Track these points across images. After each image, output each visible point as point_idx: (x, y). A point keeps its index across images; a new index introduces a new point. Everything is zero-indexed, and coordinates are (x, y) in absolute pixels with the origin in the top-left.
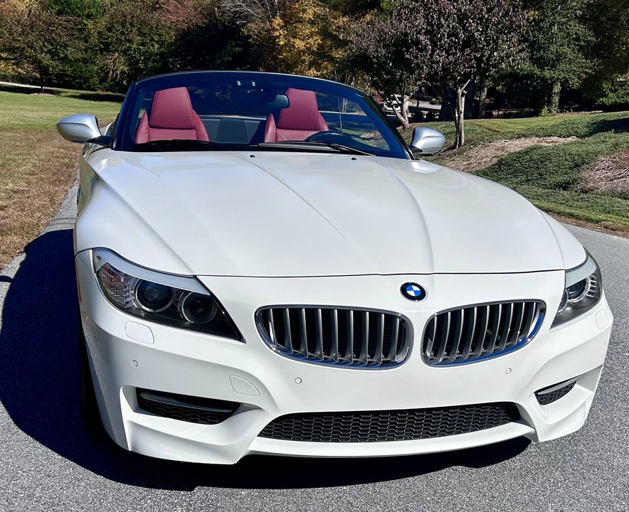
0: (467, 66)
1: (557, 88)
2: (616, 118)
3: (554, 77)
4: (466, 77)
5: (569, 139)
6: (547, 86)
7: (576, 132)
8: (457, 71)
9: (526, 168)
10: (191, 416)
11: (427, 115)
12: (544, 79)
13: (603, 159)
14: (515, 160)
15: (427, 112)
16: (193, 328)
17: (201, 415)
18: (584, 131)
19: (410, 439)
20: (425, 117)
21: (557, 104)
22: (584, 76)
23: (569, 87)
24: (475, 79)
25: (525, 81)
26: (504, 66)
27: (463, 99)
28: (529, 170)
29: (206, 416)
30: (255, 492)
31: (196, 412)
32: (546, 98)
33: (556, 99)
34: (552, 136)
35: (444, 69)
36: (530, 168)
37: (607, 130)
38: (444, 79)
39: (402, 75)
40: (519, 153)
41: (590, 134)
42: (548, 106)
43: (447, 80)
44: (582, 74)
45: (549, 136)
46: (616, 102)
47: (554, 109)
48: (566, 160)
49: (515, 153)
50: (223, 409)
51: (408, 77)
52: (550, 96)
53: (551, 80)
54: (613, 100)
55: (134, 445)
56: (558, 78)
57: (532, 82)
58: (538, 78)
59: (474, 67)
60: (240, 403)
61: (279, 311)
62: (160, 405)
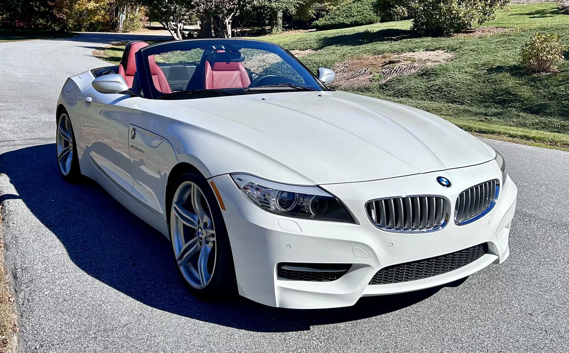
0: (231, 4)
1: (280, 14)
2: (333, 36)
3: (279, 7)
4: (230, 11)
5: (307, 51)
6: (274, 13)
7: (311, 47)
8: (225, 7)
9: (286, 74)
10: (318, 277)
11: (188, 34)
12: (272, 9)
13: (338, 65)
14: (276, 69)
15: (188, 32)
16: (315, 218)
17: (325, 276)
18: (315, 46)
19: (443, 273)
20: (186, 36)
21: (282, 25)
22: (298, 6)
23: (289, 13)
24: (236, 12)
25: (259, 10)
26: (255, 3)
27: (230, 26)
28: (288, 75)
29: (328, 276)
30: (349, 324)
31: (321, 274)
32: (274, 21)
33: (280, 21)
34: (294, 49)
35: (216, 6)
36: (289, 74)
37: (331, 44)
38: (216, 12)
39: (175, 8)
40: (278, 63)
41: (321, 48)
42: (276, 26)
43: (219, 13)
44: (296, 5)
45: (292, 50)
46: (325, 23)
47: (280, 28)
48: (314, 66)
49: (275, 63)
50: (341, 269)
51: (181, 10)
52: (276, 20)
53: (277, 9)
54: (323, 22)
55: (281, 303)
56: (281, 8)
57: (264, 11)
58: (268, 8)
59: (236, 4)
60: (351, 264)
61: (378, 202)
62: (296, 273)
